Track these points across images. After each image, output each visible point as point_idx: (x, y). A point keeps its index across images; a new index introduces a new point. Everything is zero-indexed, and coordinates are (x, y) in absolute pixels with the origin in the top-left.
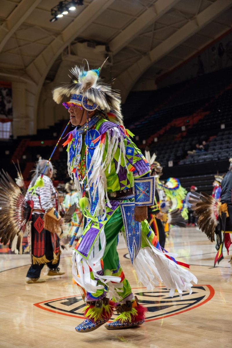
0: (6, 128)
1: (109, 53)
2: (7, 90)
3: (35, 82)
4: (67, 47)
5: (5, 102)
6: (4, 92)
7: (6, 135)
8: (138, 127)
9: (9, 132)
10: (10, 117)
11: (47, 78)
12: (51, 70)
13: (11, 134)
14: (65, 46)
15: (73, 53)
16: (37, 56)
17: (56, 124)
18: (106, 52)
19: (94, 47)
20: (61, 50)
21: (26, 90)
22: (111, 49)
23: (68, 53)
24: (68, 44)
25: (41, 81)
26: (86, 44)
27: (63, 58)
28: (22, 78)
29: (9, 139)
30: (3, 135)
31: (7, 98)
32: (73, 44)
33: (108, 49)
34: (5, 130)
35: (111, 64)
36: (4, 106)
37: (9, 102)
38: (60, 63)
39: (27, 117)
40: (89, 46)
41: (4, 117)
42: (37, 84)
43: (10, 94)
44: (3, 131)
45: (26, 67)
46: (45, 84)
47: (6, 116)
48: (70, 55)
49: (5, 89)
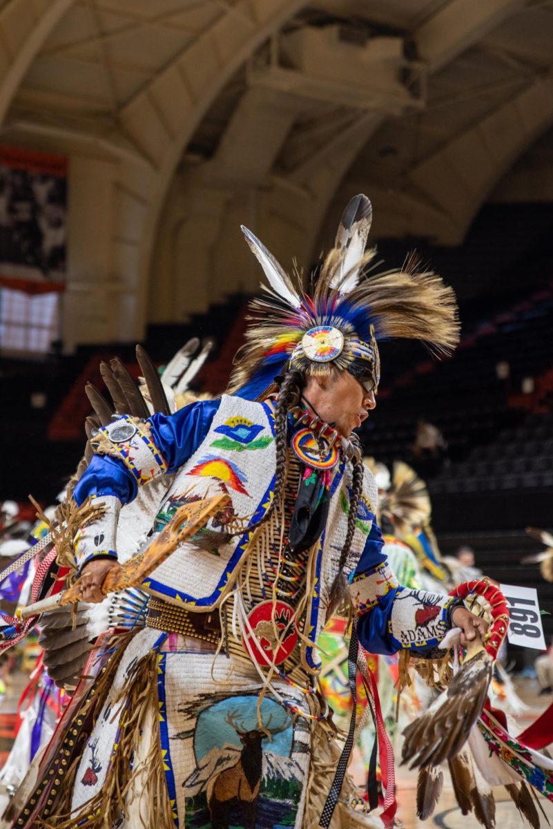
0: (41, 315)
1: (417, 66)
2: (50, 184)
3: (146, 156)
4: (268, 42)
5: (44, 224)
6: (42, 191)
7: (39, 340)
8: (508, 329)
9: (51, 328)
10: (56, 276)
11: (192, 147)
12: (206, 120)
13: (55, 336)
14: (260, 38)
15: (286, 63)
16: (160, 71)
17: (214, 309)
18: (404, 63)
19: (362, 43)
20: (246, 52)
21: (118, 186)
22: (423, 50)
23: (268, 62)
24: (272, 30)
25: (171, 155)
26: (333, 31)
27: (252, 79)
28: (106, 145)
29: (49, 355)
30: (27, 338)
31: (50, 210)
32: (287, 30)
33: (410, 51)
34: (35, 319)
35: (420, 104)
36: (35, 235)
37: (57, 224)
38: (241, 93)
39: (115, 278)
40: (344, 37)
41: (35, 275)
42: (156, 166)
43: (60, 196)
44: (28, 326)
45: (121, 105)
46: (182, 169)
47: (45, 271)
48: (275, 70)
49: (44, 179)
